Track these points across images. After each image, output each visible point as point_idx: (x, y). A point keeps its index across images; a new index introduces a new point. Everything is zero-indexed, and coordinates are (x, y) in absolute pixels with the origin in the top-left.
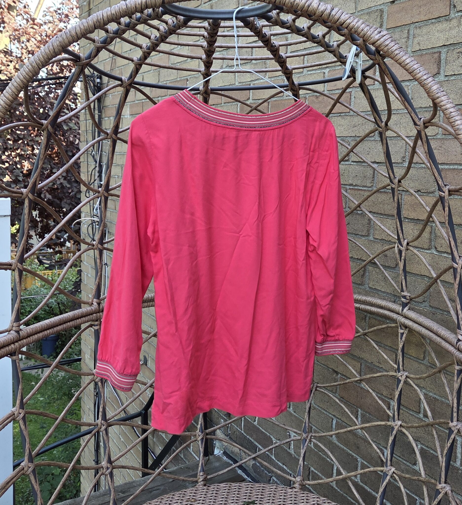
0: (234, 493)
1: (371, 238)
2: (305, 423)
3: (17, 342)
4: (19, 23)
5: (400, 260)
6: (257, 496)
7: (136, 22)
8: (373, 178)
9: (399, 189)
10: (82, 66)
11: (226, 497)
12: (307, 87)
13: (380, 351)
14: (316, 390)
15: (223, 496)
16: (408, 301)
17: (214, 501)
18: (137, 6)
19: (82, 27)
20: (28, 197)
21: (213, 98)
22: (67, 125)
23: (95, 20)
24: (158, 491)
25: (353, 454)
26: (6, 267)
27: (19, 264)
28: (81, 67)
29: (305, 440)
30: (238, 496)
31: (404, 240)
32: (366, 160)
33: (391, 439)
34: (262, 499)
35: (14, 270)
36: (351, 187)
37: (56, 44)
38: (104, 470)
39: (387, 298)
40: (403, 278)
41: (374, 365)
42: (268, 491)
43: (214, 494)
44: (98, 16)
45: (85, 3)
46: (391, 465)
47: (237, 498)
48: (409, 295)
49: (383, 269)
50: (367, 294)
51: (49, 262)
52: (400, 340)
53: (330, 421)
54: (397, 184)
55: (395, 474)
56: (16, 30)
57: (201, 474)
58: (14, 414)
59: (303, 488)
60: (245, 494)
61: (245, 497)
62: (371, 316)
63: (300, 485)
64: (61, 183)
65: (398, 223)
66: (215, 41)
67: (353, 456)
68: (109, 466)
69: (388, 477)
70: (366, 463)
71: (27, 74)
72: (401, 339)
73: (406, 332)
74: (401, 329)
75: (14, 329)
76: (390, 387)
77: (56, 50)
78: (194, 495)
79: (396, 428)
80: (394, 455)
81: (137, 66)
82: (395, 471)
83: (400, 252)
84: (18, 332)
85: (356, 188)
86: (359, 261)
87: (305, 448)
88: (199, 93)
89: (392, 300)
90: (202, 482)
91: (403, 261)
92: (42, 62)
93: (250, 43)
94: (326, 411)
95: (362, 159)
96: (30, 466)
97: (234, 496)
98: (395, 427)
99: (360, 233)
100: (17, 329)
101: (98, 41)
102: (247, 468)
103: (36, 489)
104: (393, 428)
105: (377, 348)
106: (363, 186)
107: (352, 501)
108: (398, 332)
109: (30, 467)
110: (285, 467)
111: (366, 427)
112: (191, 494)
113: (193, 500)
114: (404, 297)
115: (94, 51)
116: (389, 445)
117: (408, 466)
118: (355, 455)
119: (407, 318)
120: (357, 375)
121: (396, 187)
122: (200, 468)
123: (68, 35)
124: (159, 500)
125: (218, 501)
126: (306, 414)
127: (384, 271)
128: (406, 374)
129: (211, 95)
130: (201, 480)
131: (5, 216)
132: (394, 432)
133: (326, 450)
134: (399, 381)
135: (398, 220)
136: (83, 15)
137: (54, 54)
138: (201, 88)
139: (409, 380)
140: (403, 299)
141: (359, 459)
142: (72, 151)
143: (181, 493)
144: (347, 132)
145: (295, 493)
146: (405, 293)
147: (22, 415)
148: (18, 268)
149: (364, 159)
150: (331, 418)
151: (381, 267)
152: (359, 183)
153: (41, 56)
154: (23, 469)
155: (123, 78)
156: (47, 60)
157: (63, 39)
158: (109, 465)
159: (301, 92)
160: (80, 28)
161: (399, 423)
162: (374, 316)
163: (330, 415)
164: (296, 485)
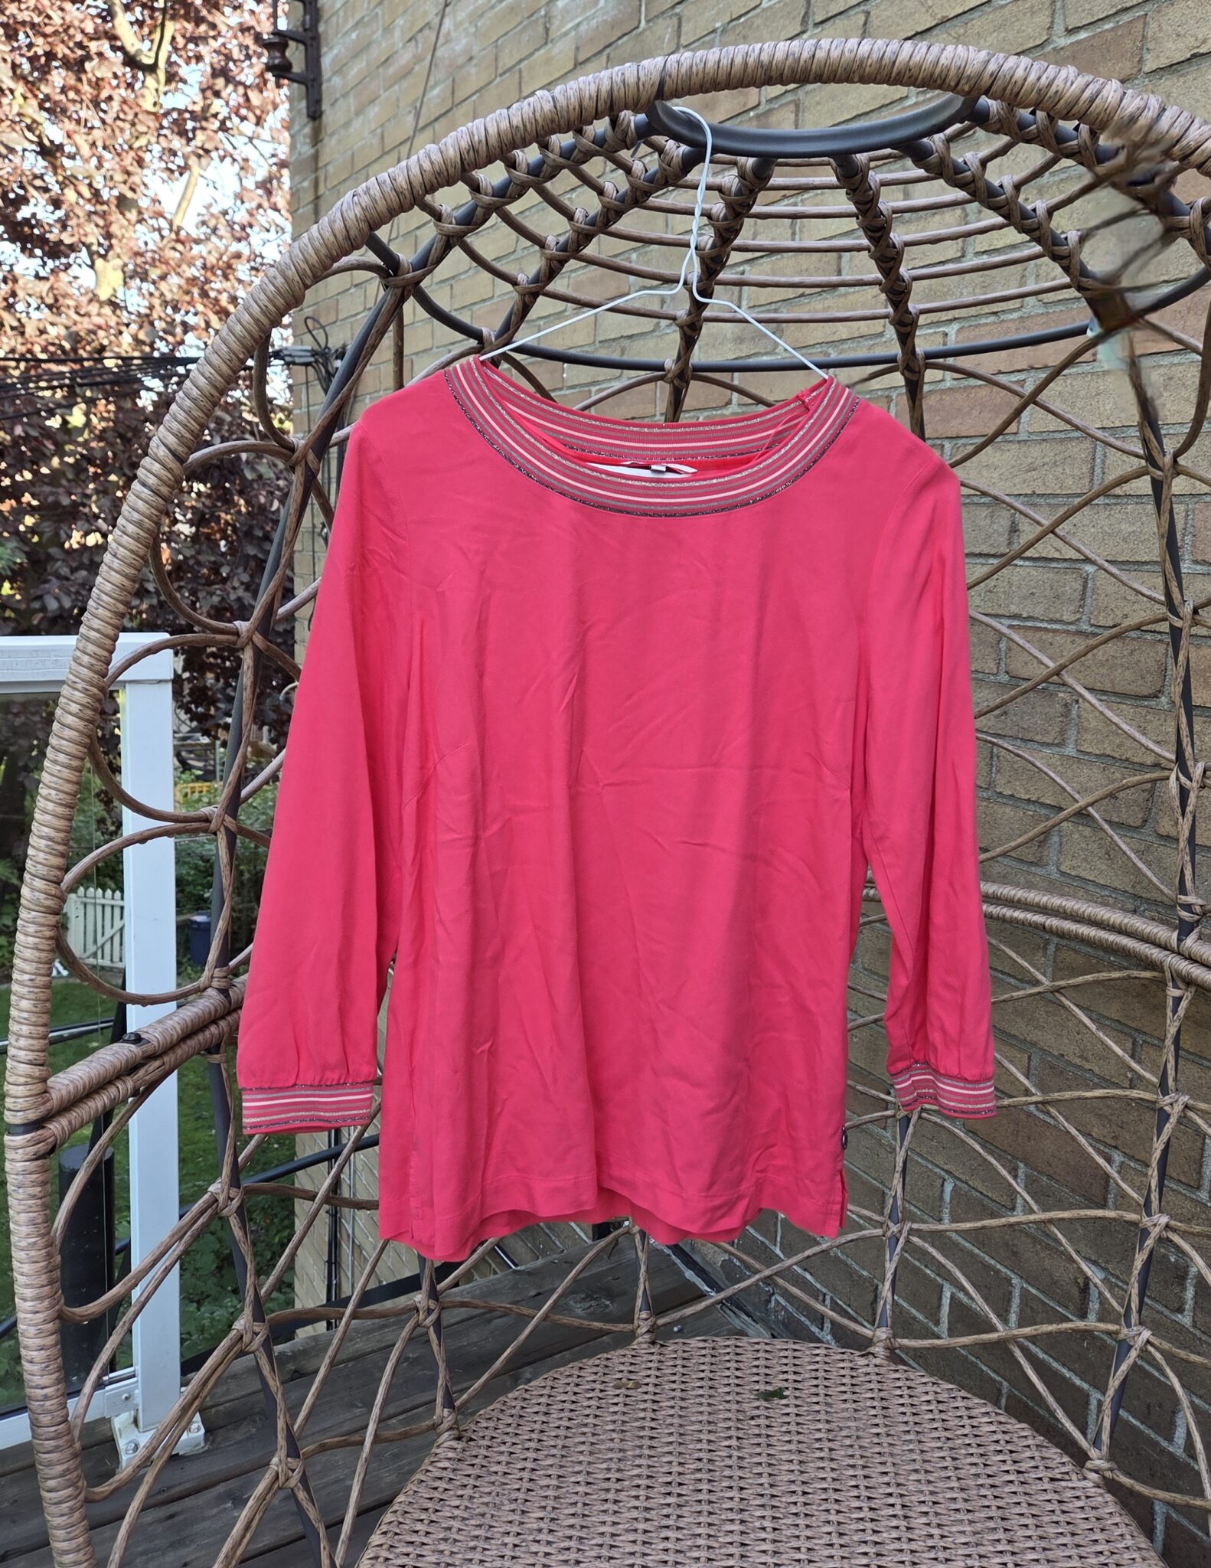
0: (728, 1365)
1: (1070, 750)
2: (895, 1197)
3: (223, 1017)
4: (145, 238)
5: (1183, 815)
6: (785, 1376)
7: (561, 160)
8: (1083, 599)
9: (1195, 630)
10: (404, 288)
11: (711, 1375)
12: (950, 361)
13: (1101, 1034)
14: (920, 1117)
15: (702, 1375)
16: (1196, 917)
17: (683, 1386)
18: (586, 102)
19: (427, 166)
20: (253, 644)
21: (696, 392)
22: (253, 469)
23: (464, 144)
24: (505, 1320)
25: (999, 1266)
26: (195, 825)
27: (228, 819)
28: (399, 291)
29: (894, 1241)
30: (738, 1373)
31: (1196, 761)
32: (1091, 556)
33: (1139, 1260)
34: (799, 1386)
35: (215, 834)
36: (1015, 623)
37: (352, 215)
38: (421, 1317)
39: (1111, 900)
40: (1187, 858)
41: (1069, 1063)
42: (810, 1363)
43: (679, 1369)
44: (472, 134)
45: (306, 184)
46: (1141, 1323)
47: (737, 1381)
48: (1200, 902)
49: (1110, 832)
50: (1052, 888)
51: (200, 764)
52: (1169, 1013)
53: (938, 1182)
54: (1189, 617)
55: (1152, 1345)
56: (138, 254)
57: (644, 1315)
58: (217, 1201)
59: (894, 1356)
60: (755, 1370)
61: (756, 1378)
62: (1064, 942)
63: (887, 1348)
64: (239, 599)
65: (1184, 719)
66: (737, 232)
67: (998, 1272)
68: (432, 1306)
69: (1133, 1354)
70: (1034, 1291)
71: (270, 300)
72: (1175, 1011)
73: (1189, 995)
74: (1176, 987)
75: (215, 983)
76: (1114, 1118)
77: (353, 232)
78: (631, 1368)
79: (1155, 1232)
80: (1146, 1300)
81: (527, 298)
82: (1153, 1339)
83: (1184, 793)
84: (224, 991)
85: (1029, 624)
86: (1031, 807)
87: (896, 1258)
88: (662, 378)
89: (1131, 907)
90: (647, 1336)
91: (1189, 816)
92: (312, 267)
93: (831, 238)
94: (926, 1159)
95: (1079, 551)
96: (257, 1329)
97: (728, 1373)
98: (1151, 1229)
99: (1038, 738)
100: (223, 984)
101: (450, 216)
102: (708, 1269)
103: (274, 1389)
104: (1145, 1233)
105: (1093, 1027)
106: (1051, 621)
107: (993, 1375)
108: (1166, 996)
109: (257, 1334)
110: (808, 1276)
111: (1063, 1219)
112: (622, 1368)
113: (631, 1384)
114: (1188, 907)
115: (438, 246)
116: (1136, 1272)
117: (1158, 1312)
118: (1004, 1270)
119: (1196, 961)
120: (1033, 1090)
121: (1187, 625)
122: (639, 1302)
123: (388, 188)
124: (549, 1383)
125: (693, 1389)
126: (897, 1175)
127: (1116, 838)
128: (1186, 1098)
129: (693, 383)
130: (644, 1330)
131: (160, 681)
132: (1150, 1242)
133: (949, 1265)
134: (1164, 1117)
135: (1182, 711)
136: (301, 211)
137: (347, 247)
138: (669, 363)
139: (1191, 1114)
140: (1184, 914)
141: (1015, 1281)
142: (262, 528)
143: (597, 1362)
144: (1008, 484)
145: (876, 1370)
146: (1190, 899)
147: (235, 1203)
148: (227, 828)
149: (1087, 552)
150: (940, 1177)
151: (1106, 826)
152: (1038, 612)
153: (311, 250)
154: (242, 1337)
155: (485, 331)
156: (327, 261)
157: (374, 200)
158: (432, 1304)
159: (930, 375)
160: (421, 167)
161: (1164, 1219)
162: (1072, 944)
163: (937, 1170)
164: (878, 1349)
